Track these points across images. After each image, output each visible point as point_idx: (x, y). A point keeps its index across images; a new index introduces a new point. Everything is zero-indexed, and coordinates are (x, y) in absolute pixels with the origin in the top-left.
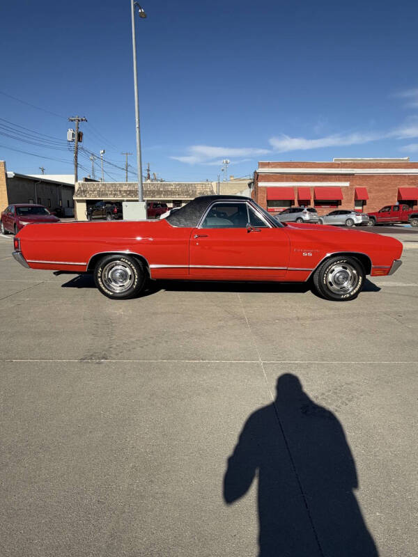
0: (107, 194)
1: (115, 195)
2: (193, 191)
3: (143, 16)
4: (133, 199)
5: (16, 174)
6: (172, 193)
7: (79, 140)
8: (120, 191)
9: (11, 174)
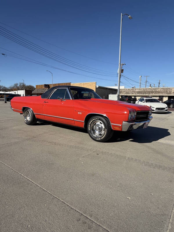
0: (129, 93)
1: (132, 93)
2: (170, 91)
3: (131, 18)
4: (139, 95)
5: (99, 86)
6: (159, 92)
7: (122, 72)
8: (135, 92)
9: (97, 86)
